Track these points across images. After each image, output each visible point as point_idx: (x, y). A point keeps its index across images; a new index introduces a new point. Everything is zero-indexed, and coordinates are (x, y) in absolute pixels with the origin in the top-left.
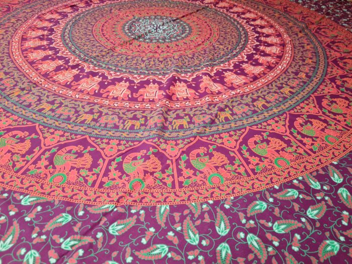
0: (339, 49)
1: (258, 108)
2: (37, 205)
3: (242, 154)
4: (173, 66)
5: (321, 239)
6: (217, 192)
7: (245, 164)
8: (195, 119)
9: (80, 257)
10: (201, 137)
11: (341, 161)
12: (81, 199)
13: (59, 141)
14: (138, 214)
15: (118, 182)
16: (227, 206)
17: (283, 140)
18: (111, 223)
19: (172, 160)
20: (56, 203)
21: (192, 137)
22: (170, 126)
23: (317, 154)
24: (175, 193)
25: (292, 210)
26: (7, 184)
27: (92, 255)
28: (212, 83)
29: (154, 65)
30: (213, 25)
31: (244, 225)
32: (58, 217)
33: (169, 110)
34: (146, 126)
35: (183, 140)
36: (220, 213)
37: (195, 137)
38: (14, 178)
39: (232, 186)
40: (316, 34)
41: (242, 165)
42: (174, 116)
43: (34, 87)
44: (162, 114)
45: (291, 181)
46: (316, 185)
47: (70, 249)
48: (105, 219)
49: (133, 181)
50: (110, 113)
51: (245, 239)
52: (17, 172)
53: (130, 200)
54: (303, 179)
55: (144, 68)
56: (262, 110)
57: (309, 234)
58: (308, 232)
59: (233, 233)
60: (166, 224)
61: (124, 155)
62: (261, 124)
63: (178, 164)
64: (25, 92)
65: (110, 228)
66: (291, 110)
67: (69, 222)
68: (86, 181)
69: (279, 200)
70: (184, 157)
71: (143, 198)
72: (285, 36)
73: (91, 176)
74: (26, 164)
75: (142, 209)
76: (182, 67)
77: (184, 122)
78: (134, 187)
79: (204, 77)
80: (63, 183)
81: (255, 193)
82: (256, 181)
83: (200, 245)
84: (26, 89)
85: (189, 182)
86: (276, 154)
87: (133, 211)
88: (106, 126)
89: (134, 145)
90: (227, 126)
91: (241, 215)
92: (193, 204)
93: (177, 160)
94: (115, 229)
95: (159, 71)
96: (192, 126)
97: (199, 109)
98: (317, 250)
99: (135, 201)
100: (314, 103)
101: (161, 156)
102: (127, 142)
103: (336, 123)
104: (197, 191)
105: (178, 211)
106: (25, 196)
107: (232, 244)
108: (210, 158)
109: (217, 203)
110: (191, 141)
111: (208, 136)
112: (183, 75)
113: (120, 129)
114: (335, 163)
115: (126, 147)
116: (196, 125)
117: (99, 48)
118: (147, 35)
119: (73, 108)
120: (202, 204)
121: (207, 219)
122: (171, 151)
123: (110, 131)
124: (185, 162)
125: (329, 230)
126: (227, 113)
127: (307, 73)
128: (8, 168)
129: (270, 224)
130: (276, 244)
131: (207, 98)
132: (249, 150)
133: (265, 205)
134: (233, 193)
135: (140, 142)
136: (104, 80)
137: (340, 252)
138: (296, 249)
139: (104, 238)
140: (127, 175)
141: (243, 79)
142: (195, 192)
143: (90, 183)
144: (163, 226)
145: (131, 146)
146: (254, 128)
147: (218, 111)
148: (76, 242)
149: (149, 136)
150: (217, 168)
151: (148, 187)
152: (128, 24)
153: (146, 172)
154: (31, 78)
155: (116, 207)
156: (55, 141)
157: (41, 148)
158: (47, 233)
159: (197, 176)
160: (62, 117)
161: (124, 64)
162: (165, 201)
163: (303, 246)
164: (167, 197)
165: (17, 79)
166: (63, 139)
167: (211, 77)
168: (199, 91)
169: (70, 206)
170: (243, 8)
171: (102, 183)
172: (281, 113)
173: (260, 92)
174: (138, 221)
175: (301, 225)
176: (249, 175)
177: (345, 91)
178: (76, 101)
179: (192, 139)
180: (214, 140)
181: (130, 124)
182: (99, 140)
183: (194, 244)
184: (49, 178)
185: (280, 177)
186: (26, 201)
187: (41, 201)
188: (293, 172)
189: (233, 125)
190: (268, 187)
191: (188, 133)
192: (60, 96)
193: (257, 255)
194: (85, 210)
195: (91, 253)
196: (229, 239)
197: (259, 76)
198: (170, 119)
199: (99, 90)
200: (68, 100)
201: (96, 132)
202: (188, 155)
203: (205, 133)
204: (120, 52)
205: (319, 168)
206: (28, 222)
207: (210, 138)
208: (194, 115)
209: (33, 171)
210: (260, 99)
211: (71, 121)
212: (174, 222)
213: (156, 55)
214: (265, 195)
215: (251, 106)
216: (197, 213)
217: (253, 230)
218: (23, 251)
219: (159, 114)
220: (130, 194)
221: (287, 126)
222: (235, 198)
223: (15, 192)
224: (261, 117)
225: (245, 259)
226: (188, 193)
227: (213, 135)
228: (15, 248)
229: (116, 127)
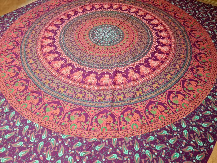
0: (199, 47)
1: (154, 88)
2: (68, 138)
3: (146, 114)
4: (116, 63)
5: (173, 152)
6: (135, 132)
7: (147, 119)
8: (126, 95)
9: (87, 159)
10: (129, 105)
11: (187, 117)
12: (83, 136)
13: (70, 109)
14: (105, 142)
15: (96, 128)
16: (139, 139)
17: (164, 106)
18: (96, 146)
19: (117, 117)
20: (75, 137)
21: (125, 105)
22: (115, 99)
23: (178, 113)
24: (119, 133)
25: (164, 140)
26: (55, 129)
27: (91, 158)
28: (134, 73)
29: (106, 62)
30: (135, 31)
31: (145, 146)
32: (76, 143)
33: (115, 90)
34: (105, 100)
35: (121, 107)
36: (136, 141)
37: (126, 105)
38: (57, 127)
39: (141, 130)
40: (189, 35)
41: (146, 119)
42: (117, 93)
43: (54, 78)
44: (112, 94)
45: (165, 127)
46: (175, 128)
47: (83, 156)
48: (93, 144)
49: (103, 128)
50: (89, 93)
51: (145, 152)
52: (57, 124)
53: (102, 136)
54: (170, 126)
55: (102, 64)
56: (156, 89)
57: (169, 150)
58: (169, 149)
59: (141, 149)
60: (116, 146)
61: (97, 115)
62: (155, 97)
63: (119, 119)
64: (51, 81)
65: (96, 148)
66: (169, 89)
67: (81, 146)
68: (84, 128)
69: (159, 135)
70: (122, 116)
71: (107, 135)
72: (173, 38)
73: (86, 125)
74: (60, 120)
75: (107, 140)
76: (119, 63)
77: (121, 97)
78: (103, 130)
79: (130, 70)
80: (75, 129)
81: (150, 133)
82: (151, 127)
83: (128, 154)
84: (51, 80)
85: (124, 127)
86: (160, 113)
87: (103, 141)
88: (88, 100)
89: (101, 110)
90: (140, 99)
91: (144, 142)
92: (126, 137)
93: (119, 117)
94: (98, 148)
95: (109, 66)
96: (125, 99)
97: (128, 89)
98: (171, 156)
99: (104, 137)
100: (180, 84)
101: (112, 116)
102: (98, 108)
103: (189, 96)
104: (127, 132)
105: (120, 141)
106: (63, 135)
107: (140, 154)
108: (133, 116)
109: (135, 137)
110: (125, 108)
111: (132, 105)
112: (120, 68)
113: (95, 101)
114: (185, 118)
115: (98, 111)
116: (127, 98)
117: (79, 51)
118: (101, 40)
119: (73, 90)
120: (129, 138)
121: (131, 144)
122: (117, 113)
123: (90, 103)
124: (122, 118)
125: (177, 148)
126: (140, 92)
127: (180, 65)
128: (53, 122)
129: (155, 146)
130: (156, 154)
131: (132, 83)
132: (149, 112)
133: (153, 138)
134: (141, 132)
135: (103, 108)
136: (84, 73)
137: (179, 157)
138: (163, 156)
139: (94, 152)
140: (100, 125)
141: (149, 70)
142: (126, 132)
143: (86, 128)
144: (115, 147)
145: (100, 110)
146: (152, 100)
147: (136, 90)
148: (85, 153)
149: (107, 105)
150: (135, 121)
151: (108, 130)
152: (91, 32)
153: (107, 124)
154: (52, 72)
155: (97, 139)
156: (69, 108)
157: (64, 112)
158: (74, 150)
159: (127, 125)
160: (69, 96)
161: (92, 62)
162: (115, 136)
163: (166, 155)
164: (116, 135)
165: (45, 74)
166: (72, 107)
167: (133, 69)
168: (128, 78)
169: (80, 139)
170: (152, 15)
171: (90, 129)
172: (165, 91)
173: (156, 78)
174: (106, 145)
175: (166, 146)
176: (148, 124)
177: (197, 77)
178: (74, 86)
179: (125, 107)
180: (134, 106)
181: (98, 99)
182: (86, 108)
183: (126, 154)
184: (70, 127)
185: (160, 125)
186: (64, 137)
187: (69, 137)
188: (166, 122)
189: (143, 98)
190: (155, 129)
191: (123, 103)
192: (66, 83)
193: (149, 158)
194: (85, 140)
195: (90, 157)
196: (139, 152)
197: (156, 68)
198: (115, 96)
199: (83, 79)
200: (70, 86)
201: (85, 103)
202: (123, 115)
203: (130, 103)
204: (89, 53)
205: (177, 120)
206: (66, 145)
207: (133, 105)
208: (126, 93)
209: (63, 124)
210: (156, 82)
211: (74, 98)
212: (119, 145)
213: (107, 55)
214: (154, 133)
215: (151, 87)
216: (127, 142)
217: (148, 149)
218: (67, 157)
219: (110, 93)
220: (102, 133)
221: (166, 98)
222: (142, 135)
223: (59, 133)
224: (155, 93)
225: (144, 160)
226: (124, 133)
227: (134, 104)
228: (64, 156)
229: (93, 100)
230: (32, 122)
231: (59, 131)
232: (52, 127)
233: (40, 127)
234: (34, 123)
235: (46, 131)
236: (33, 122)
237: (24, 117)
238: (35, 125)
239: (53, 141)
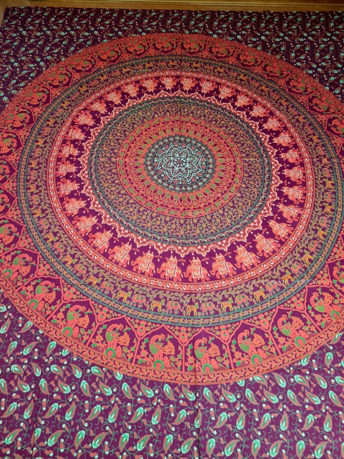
2: (311, 360)
12: (323, 342)
13: (269, 322)
15: (325, 320)
20: (316, 352)
32: (325, 358)
34: (295, 275)
38: (282, 358)
44: (295, 260)
49: (332, 314)
50: (267, 280)
52: (278, 354)
61: (308, 303)
67: (333, 355)
68: (312, 332)
73: (310, 327)
74: (275, 347)
80: (305, 342)
88: (276, 292)
101: (325, 290)
102: (299, 293)
106: (300, 361)
113: (285, 288)
115: (304, 297)
119: (241, 293)
123: (282, 293)
128: (271, 357)
135: (305, 288)
136: (226, 255)
140: (325, 313)
143: (315, 331)
145: (304, 295)
149: (306, 281)
153: (331, 305)
156: (267, 323)
157: (267, 333)
158: (331, 367)
161: (214, 228)
166: (269, 319)
169: (323, 350)
171: (320, 327)
181: (286, 280)
182: (286, 304)
184: (296, 345)
186: (304, 362)
187: (309, 357)
194: (330, 345)
201: (277, 300)
204: (195, 216)
206: (318, 370)
209: (284, 348)
218: (333, 381)
220: (337, 322)
223: (293, 364)
228: (329, 383)
229: (282, 288)
230: (247, 381)
231: (291, 362)
232: (278, 365)
233: (264, 377)
234: (251, 379)
235: (276, 375)
236: (248, 379)
237: (228, 384)
238: (254, 380)
239: (298, 378)
